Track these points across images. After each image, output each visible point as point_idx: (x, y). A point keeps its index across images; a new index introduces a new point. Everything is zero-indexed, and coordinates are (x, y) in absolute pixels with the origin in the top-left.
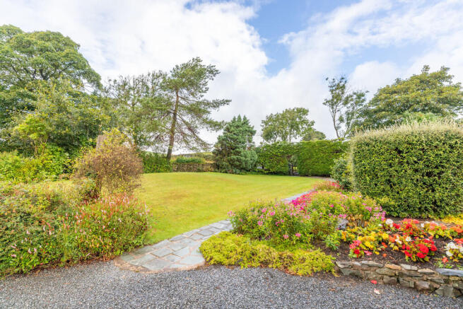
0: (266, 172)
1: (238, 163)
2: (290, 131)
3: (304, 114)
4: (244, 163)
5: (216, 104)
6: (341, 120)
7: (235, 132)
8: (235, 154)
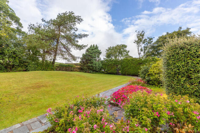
0: (105, 73)
1: (91, 68)
2: (119, 55)
3: (125, 47)
4: (94, 68)
5: (81, 36)
6: (142, 50)
7: (91, 52)
8: (90, 63)
